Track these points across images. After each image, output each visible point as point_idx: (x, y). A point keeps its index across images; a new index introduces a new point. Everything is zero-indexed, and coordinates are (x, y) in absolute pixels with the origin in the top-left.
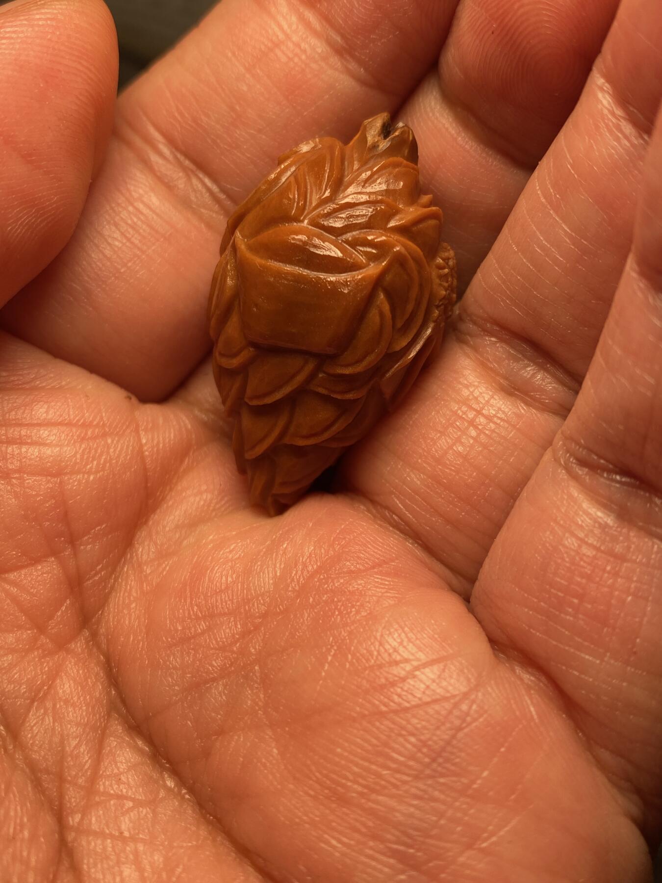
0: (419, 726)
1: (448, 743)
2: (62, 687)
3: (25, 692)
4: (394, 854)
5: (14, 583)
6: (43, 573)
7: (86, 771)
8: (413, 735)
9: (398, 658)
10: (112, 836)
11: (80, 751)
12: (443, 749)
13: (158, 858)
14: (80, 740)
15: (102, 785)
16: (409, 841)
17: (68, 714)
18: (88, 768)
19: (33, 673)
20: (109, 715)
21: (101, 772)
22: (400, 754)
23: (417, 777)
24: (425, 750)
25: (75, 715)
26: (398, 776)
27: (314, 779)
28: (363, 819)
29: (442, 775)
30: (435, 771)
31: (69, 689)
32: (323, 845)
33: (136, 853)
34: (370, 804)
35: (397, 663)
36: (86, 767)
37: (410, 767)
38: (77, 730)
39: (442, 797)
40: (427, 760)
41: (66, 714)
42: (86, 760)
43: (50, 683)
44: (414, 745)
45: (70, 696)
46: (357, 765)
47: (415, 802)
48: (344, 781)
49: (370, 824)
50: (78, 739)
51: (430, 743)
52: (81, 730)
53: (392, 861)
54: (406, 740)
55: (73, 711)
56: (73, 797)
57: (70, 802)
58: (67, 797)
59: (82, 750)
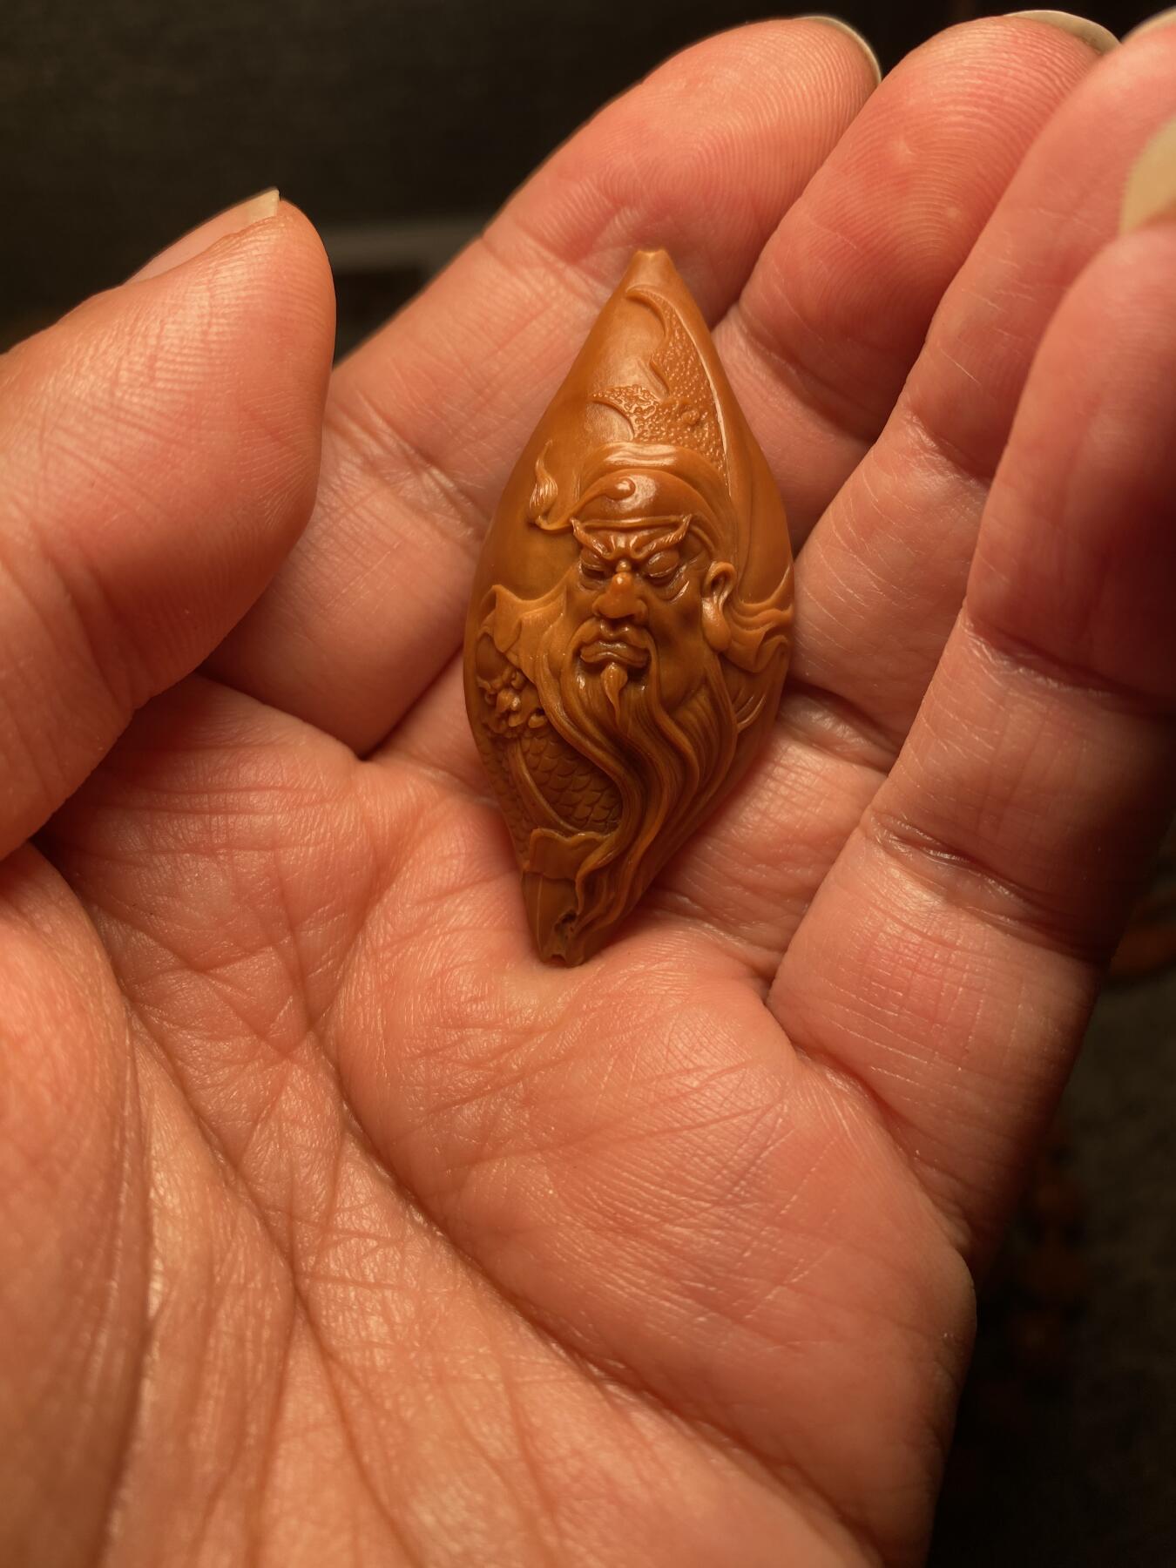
0: (718, 1145)
1: (753, 1163)
4: (693, 1293)
5: (226, 981)
6: (260, 967)
7: (320, 1205)
8: (711, 1155)
9: (691, 1066)
10: (356, 1283)
12: (746, 1170)
13: (409, 1308)
15: (341, 1220)
16: (708, 1277)
18: (322, 1202)
20: (342, 1134)
21: (338, 1206)
22: (697, 1177)
23: (716, 1204)
24: (725, 1172)
26: (694, 1202)
27: (595, 1207)
28: (655, 1254)
29: (745, 1200)
30: (737, 1195)
32: (608, 1286)
33: (383, 1302)
34: (663, 1235)
35: (688, 1072)
36: (320, 1200)
37: (708, 1192)
39: (747, 1225)
40: (728, 1183)
42: (321, 1191)
44: (712, 1167)
46: (646, 1190)
47: (717, 1232)
48: (631, 1210)
49: (664, 1259)
50: (309, 1167)
51: (731, 1163)
53: (689, 1301)
54: (703, 1161)
56: (306, 1236)
57: (302, 1243)
58: (298, 1237)
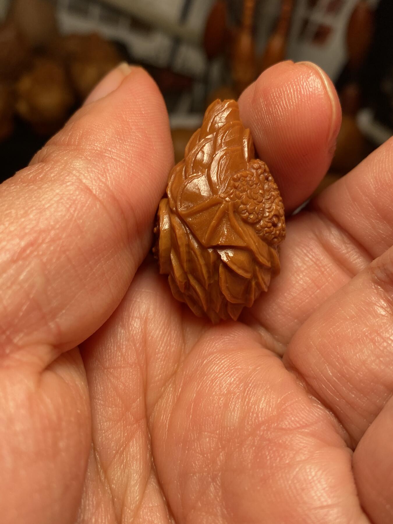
2: (133, 447)
3: (113, 446)
11: (135, 489)
14: (136, 482)
17: (133, 465)
19: (119, 435)
25: (136, 466)
31: (136, 450)
38: (136, 475)
41: (132, 465)
43: (126, 443)
45: (136, 455)
52: (138, 476)
55: (136, 464)
59: (136, 488)
